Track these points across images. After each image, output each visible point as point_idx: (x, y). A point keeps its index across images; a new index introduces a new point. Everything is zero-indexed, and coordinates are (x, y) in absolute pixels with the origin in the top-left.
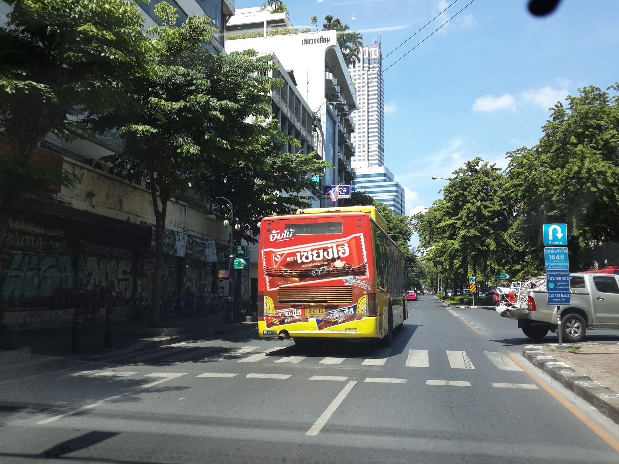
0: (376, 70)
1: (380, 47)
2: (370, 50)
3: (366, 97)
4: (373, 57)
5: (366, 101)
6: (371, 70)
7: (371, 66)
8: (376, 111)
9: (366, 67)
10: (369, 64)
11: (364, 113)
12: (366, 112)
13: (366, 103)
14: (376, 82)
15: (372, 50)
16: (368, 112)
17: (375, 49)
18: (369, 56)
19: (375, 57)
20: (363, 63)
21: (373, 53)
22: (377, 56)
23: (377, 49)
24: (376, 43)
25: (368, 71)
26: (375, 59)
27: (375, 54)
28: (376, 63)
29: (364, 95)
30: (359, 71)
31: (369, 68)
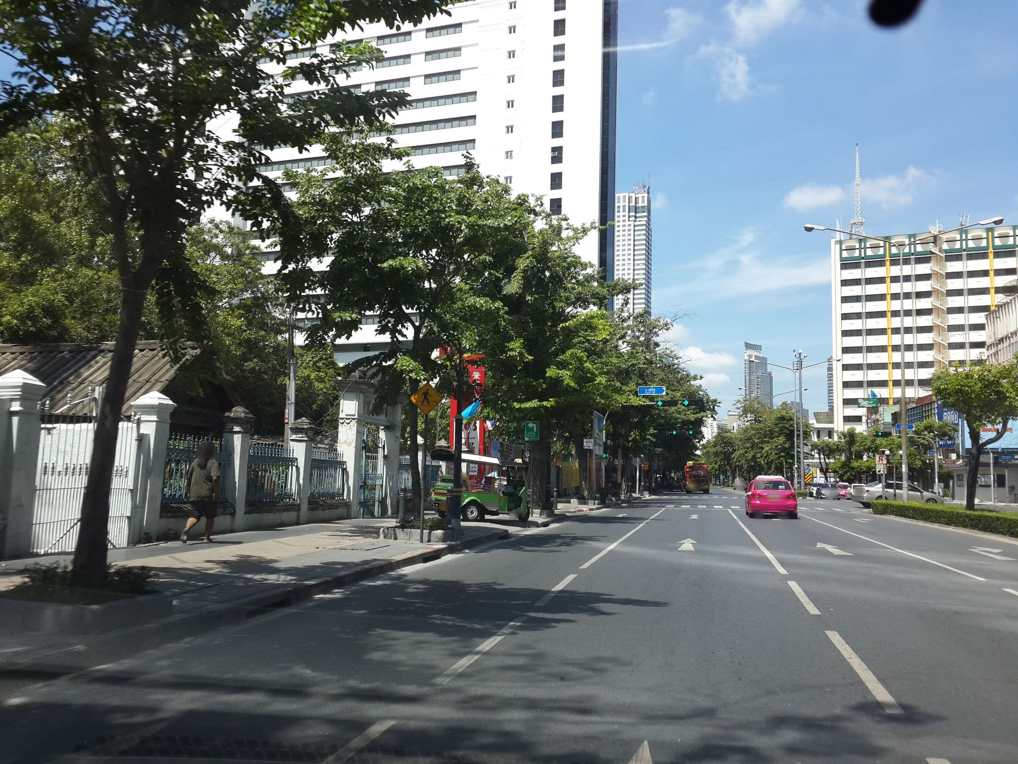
0: (644, 221)
1: (648, 193)
2: (637, 196)
3: (632, 252)
4: (640, 204)
5: (632, 257)
6: (638, 220)
7: (638, 215)
8: (642, 269)
9: (632, 216)
10: (636, 213)
11: (629, 272)
12: (632, 269)
13: (632, 260)
14: (644, 235)
15: (640, 196)
16: (634, 270)
17: (643, 195)
18: (636, 203)
19: (643, 205)
20: (629, 212)
21: (640, 200)
22: (646, 204)
23: (646, 195)
24: (644, 187)
25: (635, 221)
26: (643, 207)
27: (643, 202)
28: (643, 212)
29: (629, 250)
30: (624, 221)
31: (636, 217)
